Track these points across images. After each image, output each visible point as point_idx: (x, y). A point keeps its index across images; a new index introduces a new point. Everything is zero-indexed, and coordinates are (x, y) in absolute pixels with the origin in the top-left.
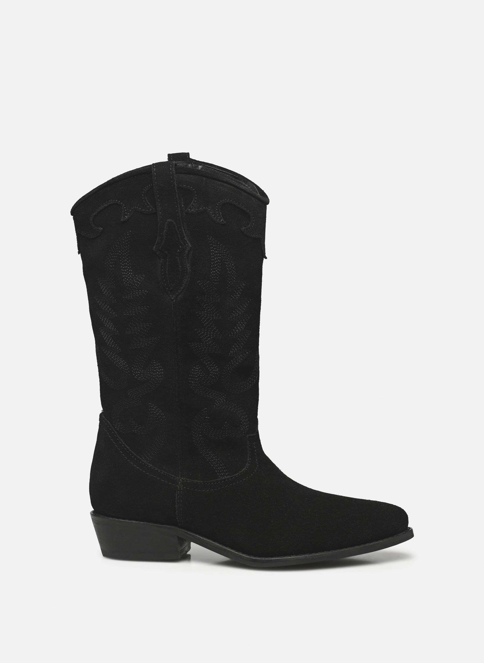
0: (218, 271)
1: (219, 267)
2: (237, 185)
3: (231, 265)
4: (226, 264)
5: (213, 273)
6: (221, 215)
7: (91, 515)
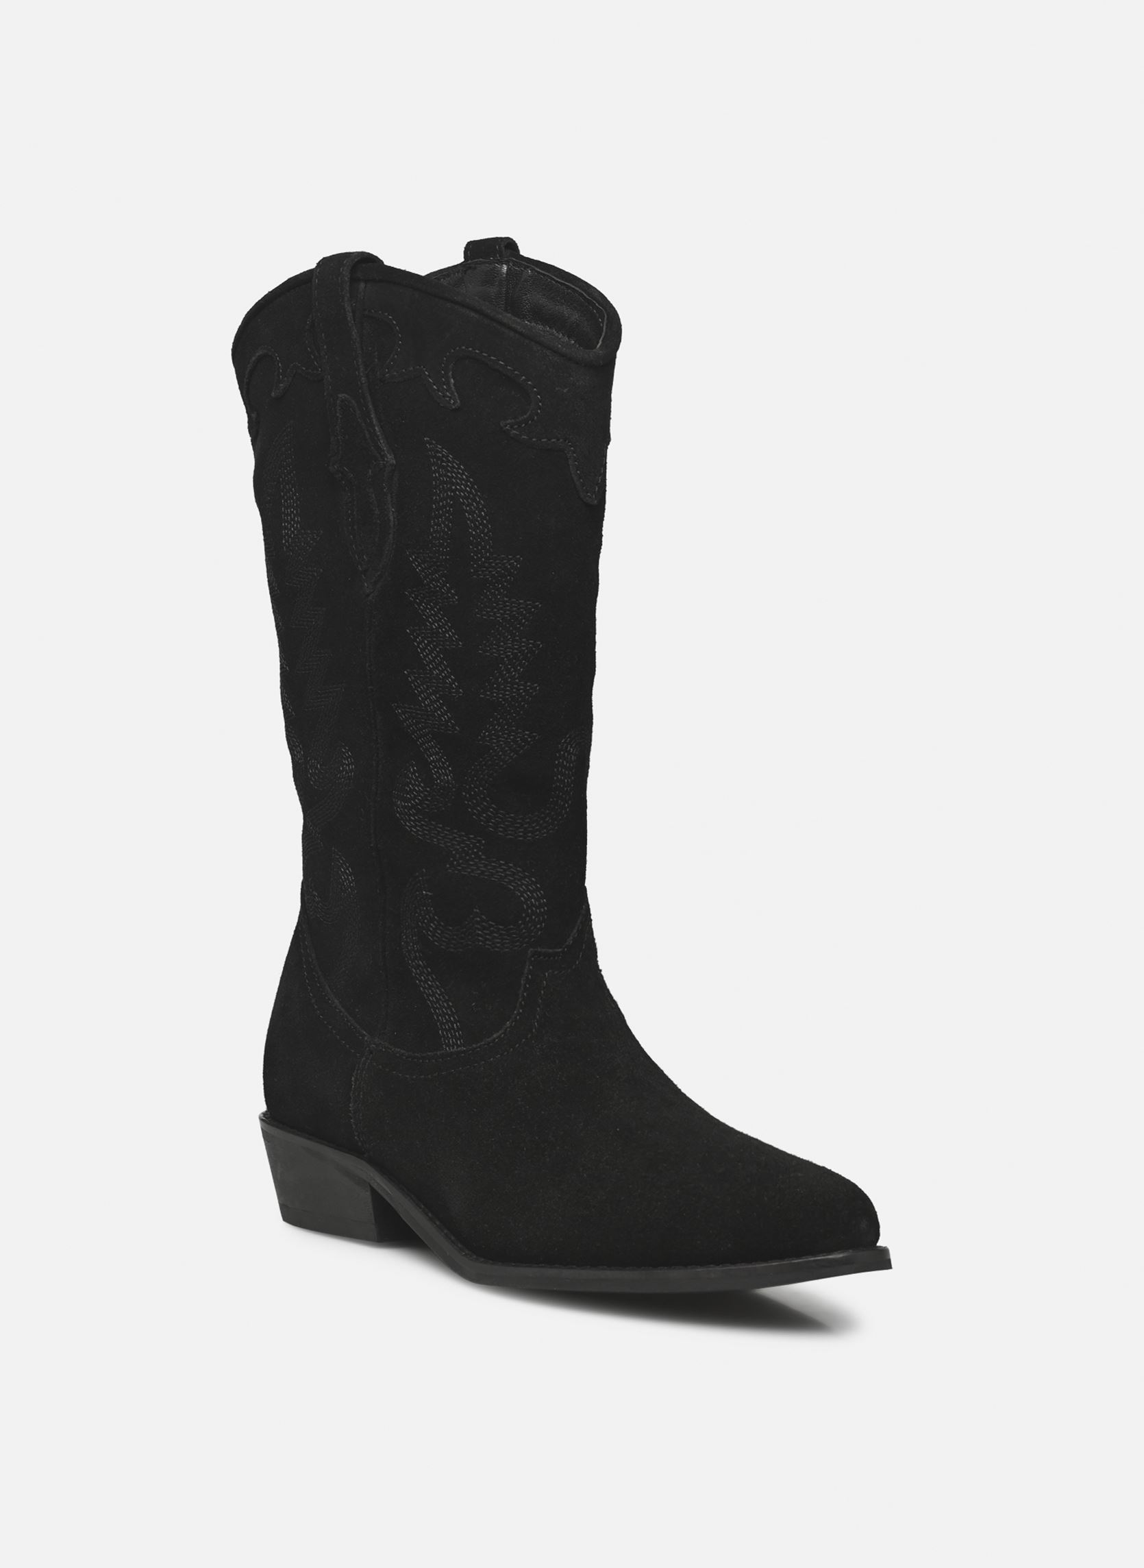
0: (447, 526)
1: (449, 516)
2: (489, 311)
3: (480, 516)
4: (466, 511)
5: (435, 532)
6: (452, 386)
7: (261, 1120)
